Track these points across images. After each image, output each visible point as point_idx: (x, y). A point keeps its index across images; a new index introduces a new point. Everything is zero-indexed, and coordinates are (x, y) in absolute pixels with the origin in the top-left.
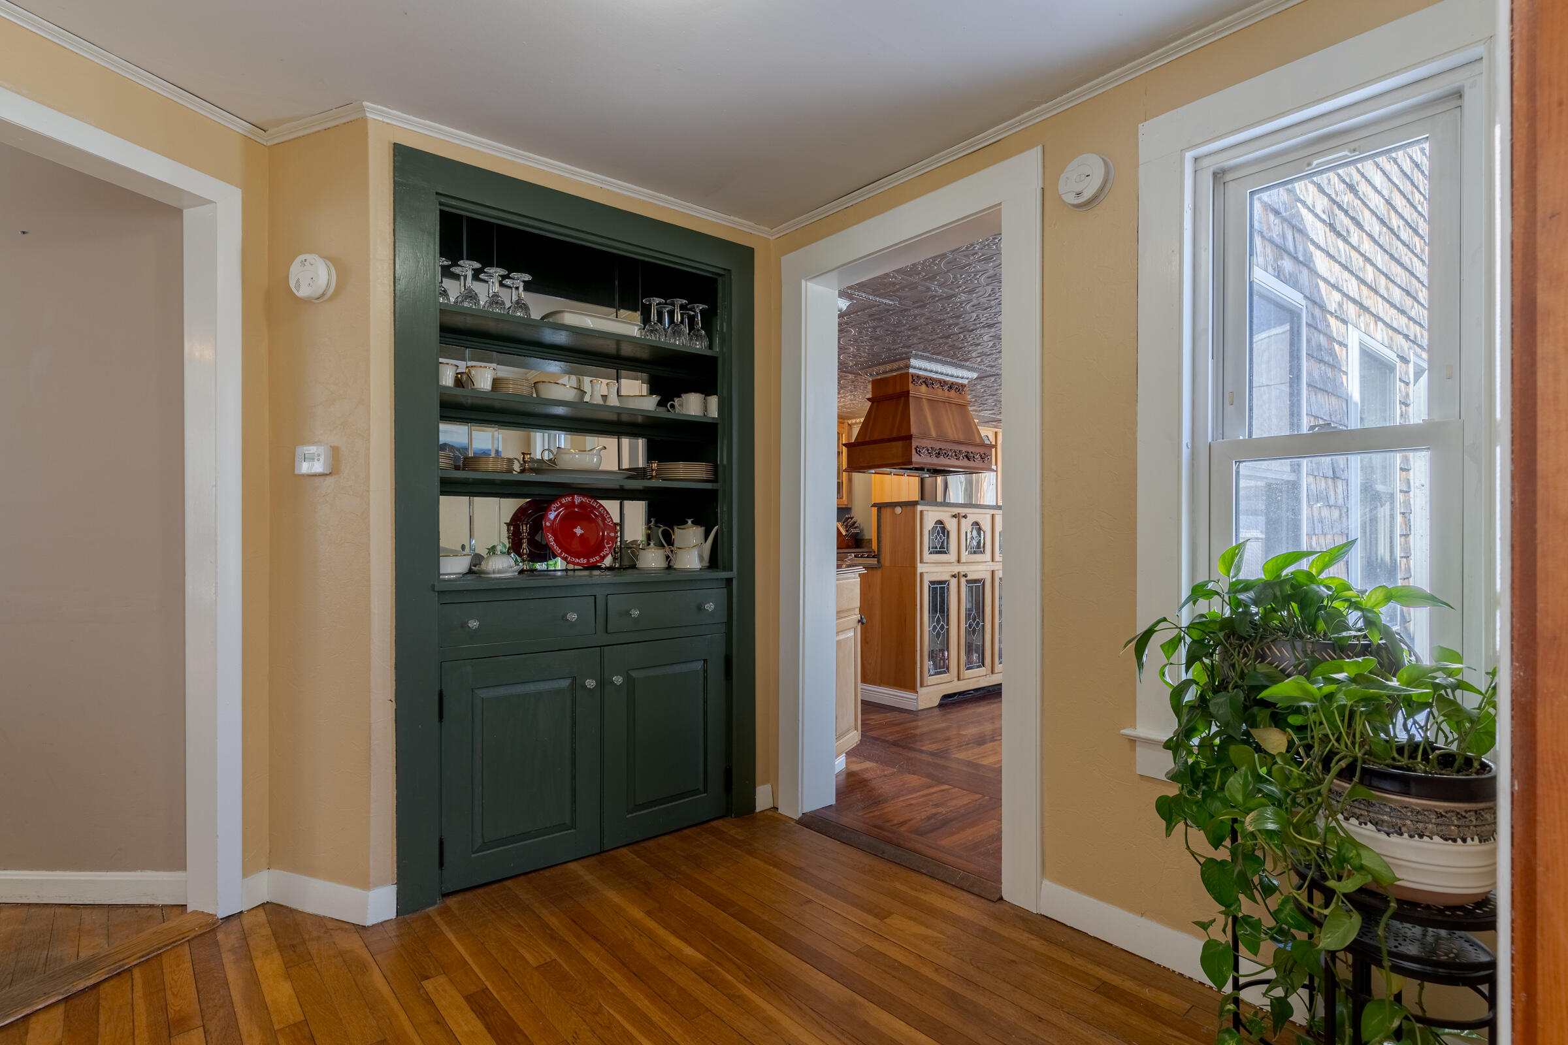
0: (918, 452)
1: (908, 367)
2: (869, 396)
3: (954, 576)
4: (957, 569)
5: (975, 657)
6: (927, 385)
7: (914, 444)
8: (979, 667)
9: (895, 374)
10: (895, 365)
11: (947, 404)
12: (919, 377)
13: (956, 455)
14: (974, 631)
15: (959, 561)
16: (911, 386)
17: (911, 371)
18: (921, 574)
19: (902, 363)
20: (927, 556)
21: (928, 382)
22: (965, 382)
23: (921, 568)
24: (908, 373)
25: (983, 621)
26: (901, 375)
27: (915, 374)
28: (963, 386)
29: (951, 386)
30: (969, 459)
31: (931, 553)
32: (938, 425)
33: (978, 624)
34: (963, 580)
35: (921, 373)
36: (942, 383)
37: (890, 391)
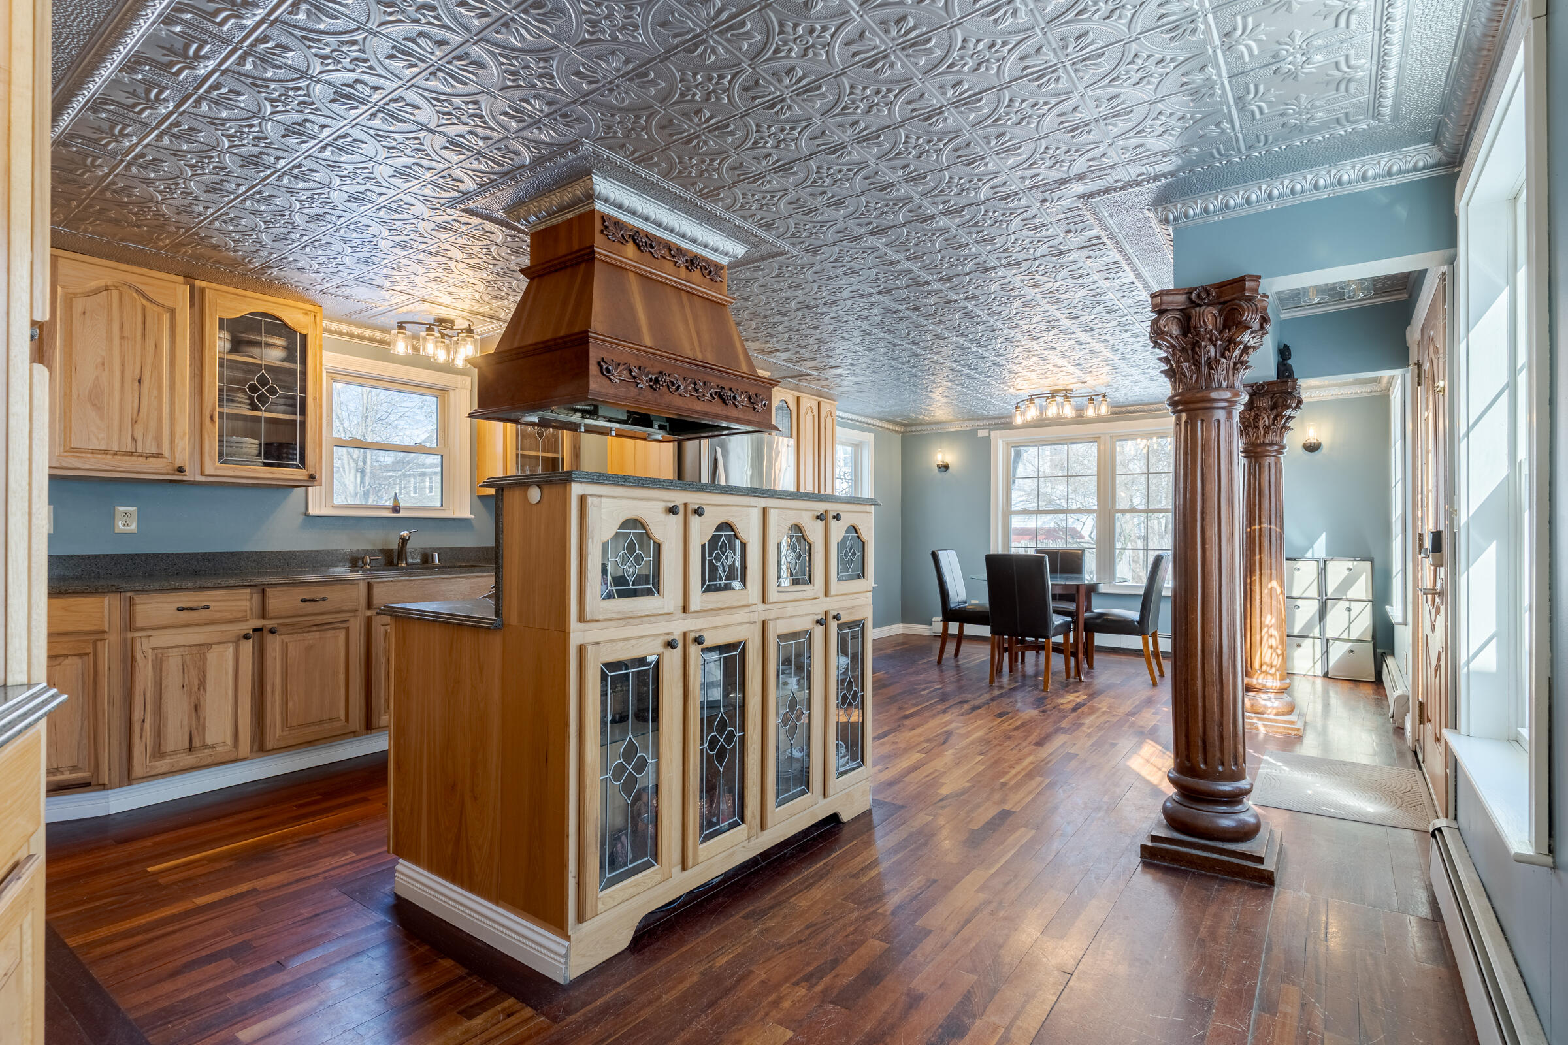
0: (605, 373)
1: (590, 196)
2: (526, 261)
3: (671, 645)
4: (677, 627)
5: (725, 804)
6: (638, 247)
7: (594, 355)
8: (733, 826)
9: (569, 216)
10: (567, 196)
11: (684, 294)
12: (617, 224)
13: (696, 390)
14: (721, 756)
15: (685, 609)
16: (599, 239)
17: (599, 206)
18: (581, 649)
19: (579, 190)
20: (596, 602)
21: (643, 242)
22: (724, 261)
23: (578, 634)
24: (593, 212)
25: (743, 728)
26: (580, 217)
27: (610, 218)
28: (719, 267)
29: (693, 262)
30: (724, 401)
31: (609, 596)
32: (659, 326)
33: (731, 736)
34: (694, 650)
35: (624, 218)
36: (674, 252)
37: (562, 249)
